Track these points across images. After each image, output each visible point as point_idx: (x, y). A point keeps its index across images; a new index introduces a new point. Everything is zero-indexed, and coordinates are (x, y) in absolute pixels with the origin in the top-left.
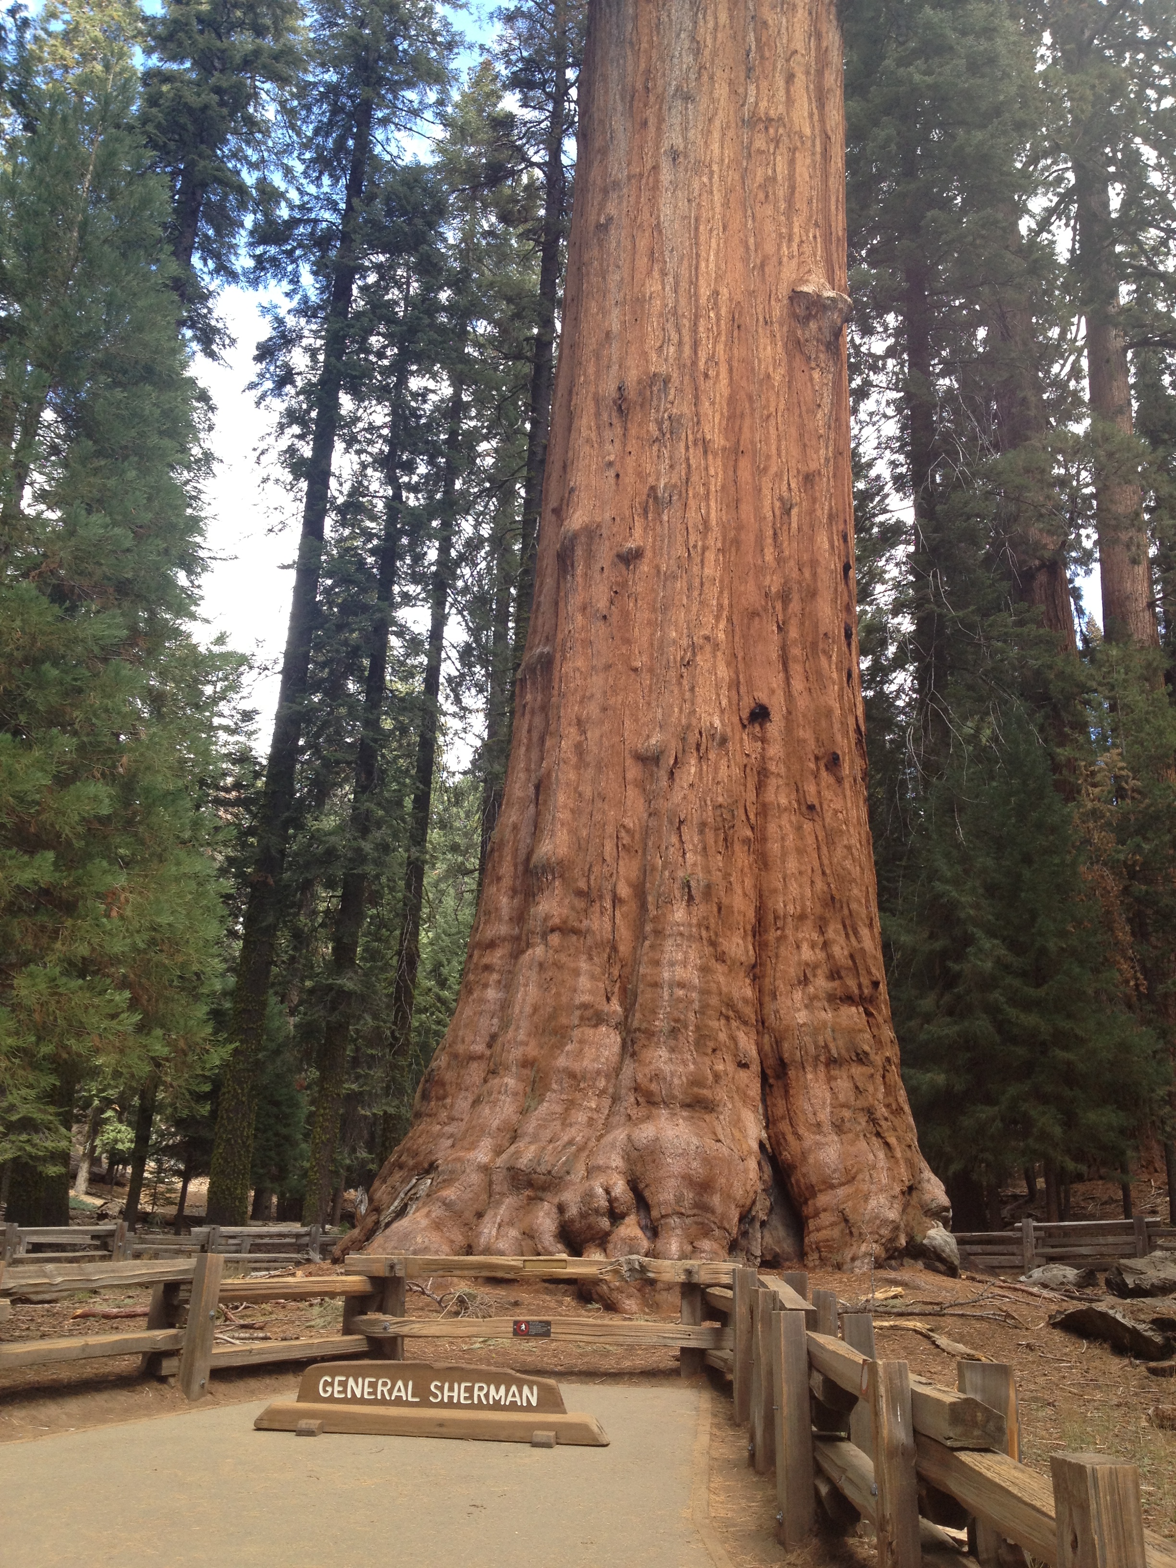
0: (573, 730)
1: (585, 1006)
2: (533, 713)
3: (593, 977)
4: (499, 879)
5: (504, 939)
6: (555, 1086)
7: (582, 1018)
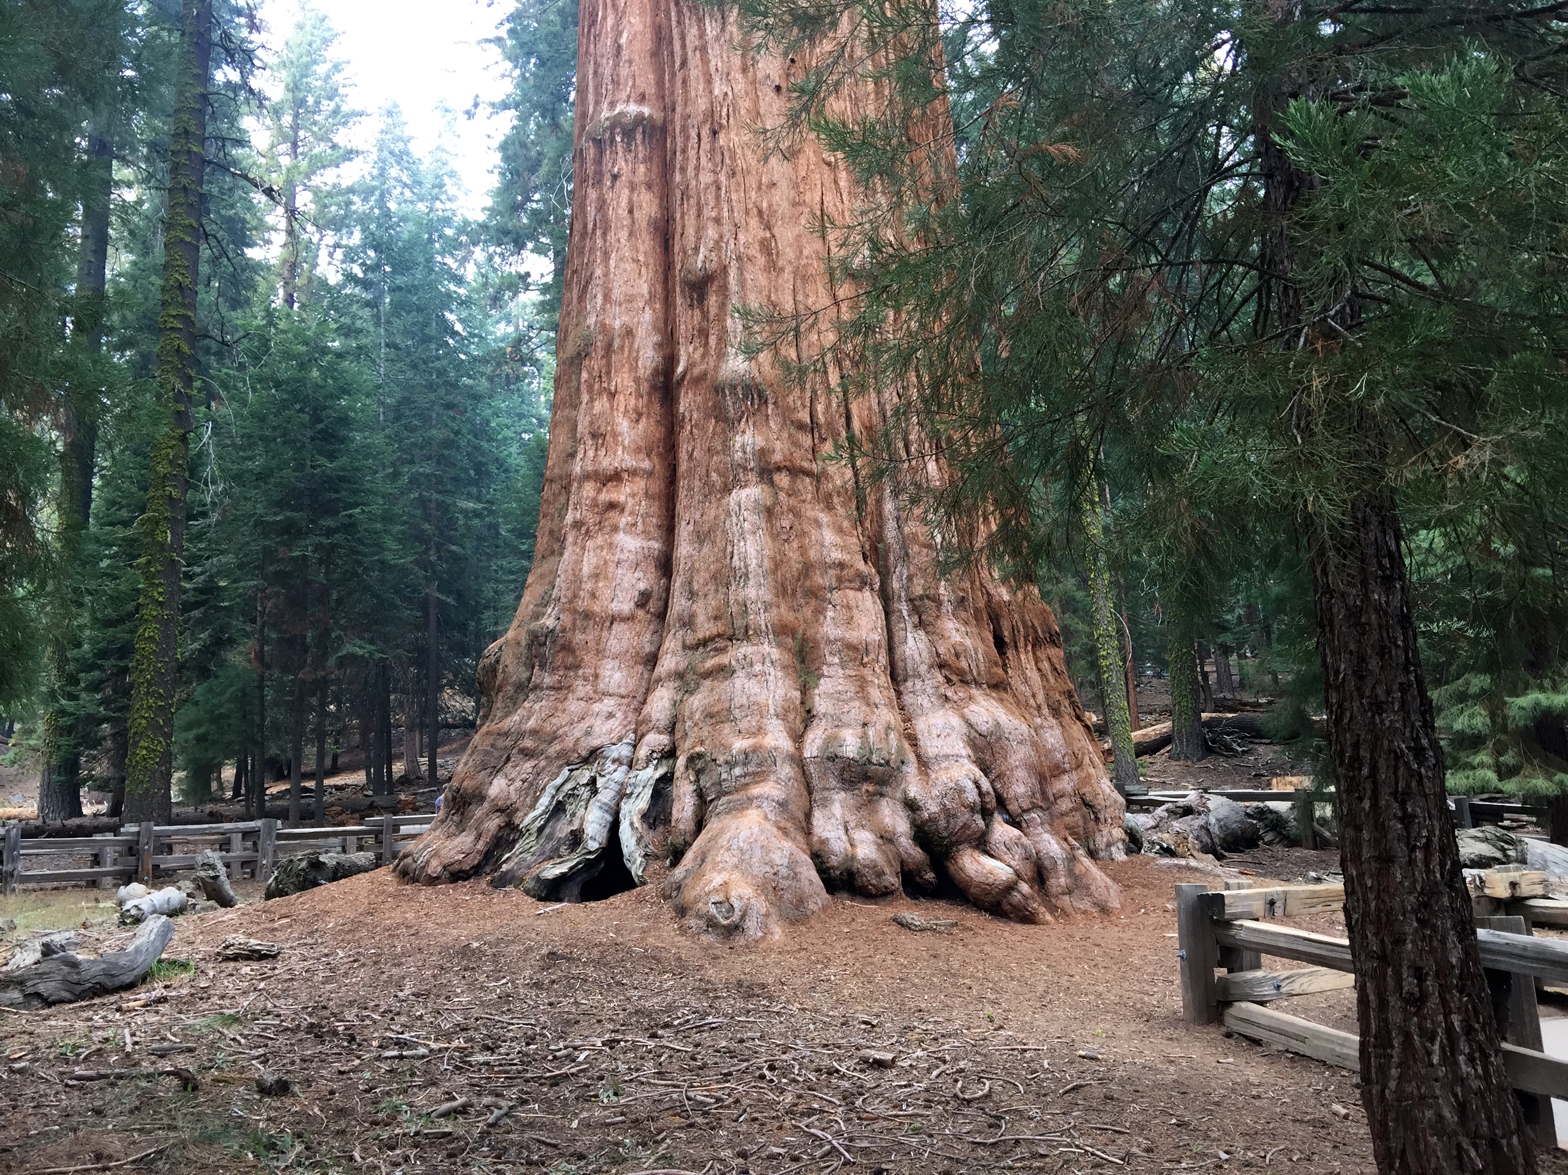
0: (754, 222)
1: (841, 565)
2: (633, 188)
3: (840, 531)
4: (612, 395)
5: (633, 473)
6: (829, 659)
7: (840, 579)
